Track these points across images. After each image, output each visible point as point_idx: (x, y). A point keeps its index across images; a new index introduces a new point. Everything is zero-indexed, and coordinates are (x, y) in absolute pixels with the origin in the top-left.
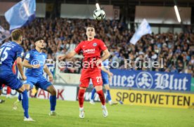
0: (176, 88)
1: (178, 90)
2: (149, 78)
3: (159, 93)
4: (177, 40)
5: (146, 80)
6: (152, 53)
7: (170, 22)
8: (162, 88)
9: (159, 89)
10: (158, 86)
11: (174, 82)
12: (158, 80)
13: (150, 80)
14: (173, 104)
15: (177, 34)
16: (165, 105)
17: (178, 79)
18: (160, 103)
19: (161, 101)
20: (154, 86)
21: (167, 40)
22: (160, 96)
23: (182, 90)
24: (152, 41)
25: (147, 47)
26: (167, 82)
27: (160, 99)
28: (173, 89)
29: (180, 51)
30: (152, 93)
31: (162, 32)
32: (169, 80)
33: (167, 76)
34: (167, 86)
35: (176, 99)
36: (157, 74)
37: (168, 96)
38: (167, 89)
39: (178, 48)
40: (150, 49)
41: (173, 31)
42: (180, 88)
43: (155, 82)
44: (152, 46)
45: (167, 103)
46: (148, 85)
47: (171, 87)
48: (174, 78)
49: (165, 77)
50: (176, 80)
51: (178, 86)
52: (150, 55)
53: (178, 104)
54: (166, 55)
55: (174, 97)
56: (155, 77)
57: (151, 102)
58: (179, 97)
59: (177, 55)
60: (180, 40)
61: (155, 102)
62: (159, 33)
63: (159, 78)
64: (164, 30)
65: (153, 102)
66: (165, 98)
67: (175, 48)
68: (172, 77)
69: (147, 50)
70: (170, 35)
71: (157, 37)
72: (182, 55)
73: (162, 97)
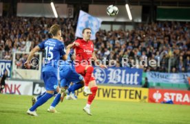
0: (128, 82)
1: (129, 84)
2: (102, 73)
3: (112, 87)
4: (128, 37)
5: (100, 75)
6: (106, 50)
7: (121, 20)
8: (115, 82)
9: (112, 84)
10: (111, 80)
11: (125, 77)
12: (110, 75)
13: (103, 75)
14: (126, 97)
15: (128, 31)
16: (117, 99)
17: (130, 74)
18: (112, 97)
19: (114, 95)
20: (107, 81)
21: (119, 37)
22: (113, 90)
23: (134, 84)
24: (105, 39)
25: (100, 44)
26: (119, 77)
27: (113, 93)
28: (125, 84)
29: (131, 48)
30: (105, 87)
31: (114, 30)
32: (121, 75)
33: (119, 71)
34: (119, 81)
35: (128, 93)
36: (110, 69)
37: (120, 90)
38: (120, 83)
39: (130, 44)
40: (103, 45)
41: (125, 28)
42: (131, 82)
43: (107, 77)
44: (105, 42)
45: (119, 97)
46: (101, 79)
47: (123, 82)
48: (126, 73)
49: (117, 72)
50: (128, 75)
51: (129, 80)
52: (103, 51)
53: (130, 98)
54: (119, 51)
55: (126, 90)
56: (108, 72)
57: (104, 95)
58: (131, 91)
59: (129, 51)
60: (131, 37)
61: (108, 96)
62: (112, 30)
63: (111, 73)
64: (116, 28)
65: (106, 95)
66: (117, 92)
67: (127, 44)
68: (124, 72)
69: (100, 47)
70: (120, 32)
71: (110, 34)
72: (133, 51)
73: (114, 91)
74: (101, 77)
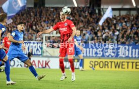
0: (134, 56)
2: (113, 49)
3: (121, 60)
4: (133, 20)
5: (112, 51)
6: (115, 31)
7: (127, 7)
8: (124, 56)
9: (121, 58)
10: (121, 55)
11: (132, 52)
12: (120, 50)
13: (114, 51)
14: (133, 68)
15: (133, 16)
16: (126, 69)
17: (135, 49)
18: (122, 68)
19: (123, 67)
20: (117, 55)
21: (126, 20)
22: (122, 62)
24: (115, 22)
25: (111, 26)
26: (127, 52)
27: (122, 65)
28: (132, 57)
29: (136, 28)
30: (116, 61)
31: (121, 15)
32: (128, 50)
33: (127, 47)
34: (127, 55)
36: (120, 46)
37: (128, 62)
38: (127, 57)
39: (134, 25)
40: (113, 27)
41: (130, 13)
42: (137, 56)
43: (118, 52)
44: (115, 25)
45: (128, 68)
47: (130, 56)
48: (132, 49)
49: (125, 48)
50: (134, 50)
51: (135, 54)
52: (114, 32)
53: (136, 68)
54: (126, 32)
55: (133, 63)
56: (118, 49)
57: (116, 67)
58: (136, 63)
59: (134, 31)
60: (135, 20)
61: (119, 67)
62: (120, 15)
63: (121, 49)
64: (123, 13)
65: (117, 67)
66: (126, 64)
67: (132, 26)
68: (131, 48)
69: (111, 28)
70: (128, 16)
71: (118, 18)
72: (138, 31)
73: (123, 63)
74: (113, 52)
